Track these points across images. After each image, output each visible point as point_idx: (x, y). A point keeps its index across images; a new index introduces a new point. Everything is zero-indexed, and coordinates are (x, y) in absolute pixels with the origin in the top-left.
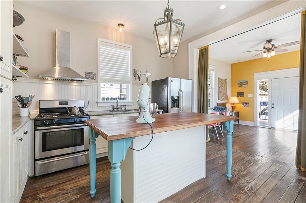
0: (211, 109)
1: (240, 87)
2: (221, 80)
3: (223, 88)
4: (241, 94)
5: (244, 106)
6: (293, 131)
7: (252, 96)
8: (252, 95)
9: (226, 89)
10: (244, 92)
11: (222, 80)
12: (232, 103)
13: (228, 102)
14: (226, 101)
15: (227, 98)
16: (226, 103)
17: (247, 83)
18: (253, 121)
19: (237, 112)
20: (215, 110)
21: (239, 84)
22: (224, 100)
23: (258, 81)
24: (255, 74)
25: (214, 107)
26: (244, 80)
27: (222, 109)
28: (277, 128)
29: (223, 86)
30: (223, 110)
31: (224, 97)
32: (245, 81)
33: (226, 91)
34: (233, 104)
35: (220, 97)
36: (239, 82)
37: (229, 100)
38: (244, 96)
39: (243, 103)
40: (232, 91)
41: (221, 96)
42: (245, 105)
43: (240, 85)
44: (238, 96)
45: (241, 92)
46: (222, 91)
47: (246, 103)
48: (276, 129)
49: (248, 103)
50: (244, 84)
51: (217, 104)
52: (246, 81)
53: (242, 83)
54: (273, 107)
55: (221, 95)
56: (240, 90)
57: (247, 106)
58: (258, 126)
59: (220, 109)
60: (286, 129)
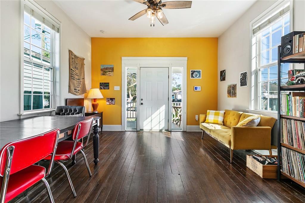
0: (51, 112)
1: (103, 74)
2: (73, 57)
3: (77, 71)
4: (104, 86)
5: (108, 103)
6: (159, 131)
7: (119, 89)
8: (119, 87)
9: (82, 74)
10: (109, 83)
11: (75, 56)
12: (92, 99)
13: (86, 98)
14: (84, 95)
15: (84, 91)
16: (83, 99)
17: (112, 69)
18: (120, 124)
19: (100, 113)
20: (59, 114)
21: (102, 70)
22: (80, 94)
23: (126, 68)
24: (123, 58)
25: (58, 107)
26: (108, 64)
27: (75, 110)
28: (146, 129)
29: (77, 69)
30: (78, 113)
31: (79, 89)
32: (110, 67)
33: (84, 79)
34: (95, 100)
35: (72, 88)
36: (103, 68)
37: (88, 93)
38: (109, 89)
39: (108, 99)
40: (92, 80)
41: (75, 86)
42: (110, 101)
43: (104, 72)
44: (101, 89)
45: (105, 83)
46: (76, 77)
47: (112, 99)
48: (144, 130)
49: (114, 99)
50: (109, 71)
51: (66, 100)
52: (112, 67)
53: (107, 69)
54: (142, 104)
55: (74, 84)
56: (104, 79)
57: (113, 103)
58: (126, 130)
59: (71, 110)
60: (154, 130)
